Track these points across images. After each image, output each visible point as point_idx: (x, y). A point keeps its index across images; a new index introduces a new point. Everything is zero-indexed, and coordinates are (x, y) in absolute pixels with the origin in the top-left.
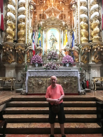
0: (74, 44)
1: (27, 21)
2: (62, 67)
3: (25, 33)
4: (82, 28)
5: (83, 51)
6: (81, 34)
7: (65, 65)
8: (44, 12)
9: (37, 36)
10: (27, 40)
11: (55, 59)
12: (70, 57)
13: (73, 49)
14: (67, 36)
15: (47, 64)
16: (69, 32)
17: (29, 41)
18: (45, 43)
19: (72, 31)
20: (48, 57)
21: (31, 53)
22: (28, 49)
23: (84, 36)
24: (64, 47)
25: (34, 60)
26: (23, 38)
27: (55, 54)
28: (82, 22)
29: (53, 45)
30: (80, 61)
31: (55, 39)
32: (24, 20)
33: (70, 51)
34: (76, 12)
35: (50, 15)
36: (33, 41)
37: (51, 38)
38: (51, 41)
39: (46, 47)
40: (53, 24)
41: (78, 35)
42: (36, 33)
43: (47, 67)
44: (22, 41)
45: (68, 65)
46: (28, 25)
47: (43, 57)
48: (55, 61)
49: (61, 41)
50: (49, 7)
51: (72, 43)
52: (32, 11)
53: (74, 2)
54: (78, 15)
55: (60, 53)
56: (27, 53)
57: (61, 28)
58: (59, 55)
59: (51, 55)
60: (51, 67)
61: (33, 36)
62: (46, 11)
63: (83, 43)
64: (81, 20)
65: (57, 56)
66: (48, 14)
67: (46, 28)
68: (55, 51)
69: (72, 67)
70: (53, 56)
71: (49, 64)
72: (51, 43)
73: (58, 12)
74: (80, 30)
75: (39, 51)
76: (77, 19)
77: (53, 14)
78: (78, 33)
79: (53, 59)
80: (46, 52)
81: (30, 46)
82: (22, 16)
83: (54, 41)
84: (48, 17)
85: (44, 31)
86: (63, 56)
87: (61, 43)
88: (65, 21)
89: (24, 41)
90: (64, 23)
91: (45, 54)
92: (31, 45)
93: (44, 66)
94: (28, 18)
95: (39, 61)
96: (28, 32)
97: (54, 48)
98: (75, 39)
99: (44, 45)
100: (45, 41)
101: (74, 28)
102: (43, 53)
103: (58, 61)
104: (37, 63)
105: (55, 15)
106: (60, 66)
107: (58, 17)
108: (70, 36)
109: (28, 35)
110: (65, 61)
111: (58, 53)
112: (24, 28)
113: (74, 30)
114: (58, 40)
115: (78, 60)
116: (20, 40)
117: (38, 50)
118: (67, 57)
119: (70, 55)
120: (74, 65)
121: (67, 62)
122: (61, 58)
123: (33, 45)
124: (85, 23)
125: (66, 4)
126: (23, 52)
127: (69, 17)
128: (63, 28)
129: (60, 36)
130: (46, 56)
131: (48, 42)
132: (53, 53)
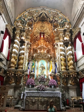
0: (57, 71)
1: (25, 54)
2: (49, 88)
3: (23, 62)
4: (61, 60)
5: (63, 76)
6: (61, 64)
7: (51, 87)
8: (36, 48)
9: (31, 64)
10: (24, 67)
11: (44, 82)
12: (55, 80)
13: (56, 75)
14: (52, 65)
15: (38, 86)
16: (53, 62)
17: (26, 68)
18: (37, 69)
19: (55, 61)
20: (39, 80)
21: (26, 77)
22: (25, 74)
23: (63, 66)
24: (50, 73)
25: (29, 83)
26: (22, 66)
27: (44, 78)
28: (62, 57)
30: (61, 83)
32: (23, 54)
33: (54, 76)
34: (58, 50)
35: (40, 50)
36: (29, 68)
38: (41, 68)
39: (38, 72)
40: (43, 57)
41: (59, 65)
42: (31, 62)
43: (38, 88)
44: (21, 68)
45: (53, 87)
46: (26, 57)
47: (35, 80)
48: (44, 83)
49: (48, 69)
50: (40, 45)
51: (55, 70)
52: (29, 48)
53: (56, 44)
54: (59, 52)
55: (47, 77)
56: (24, 77)
57: (48, 60)
58: (46, 79)
59: (41, 79)
60: (41, 88)
61: (29, 65)
62: (38, 48)
63: (63, 70)
64: (61, 55)
65: (45, 80)
66: (39, 49)
67: (38, 60)
68: (44, 76)
69: (56, 88)
70: (42, 79)
71: (39, 86)
72: (41, 70)
73: (46, 49)
74: (61, 61)
76: (58, 54)
77: (43, 50)
78: (59, 63)
79: (42, 82)
80: (37, 77)
81: (26, 72)
82: (22, 51)
83: (43, 68)
84: (39, 52)
85: (36, 61)
86: (49, 80)
87: (48, 70)
88: (50, 55)
89: (22, 68)
90: (49, 56)
91: (36, 78)
92: (27, 71)
93: (36, 87)
94: (26, 52)
95: (32, 84)
96: (25, 61)
97: (43, 73)
98: (57, 67)
99: (36, 71)
100: (37, 68)
101: (57, 60)
102: (35, 77)
103: (46, 83)
104: (31, 85)
105: (44, 51)
106: (47, 87)
107: (45, 52)
108: (54, 65)
109: (25, 63)
111: (46, 77)
112: (23, 59)
113: (56, 61)
114: (46, 68)
115: (60, 83)
116: (20, 67)
117: (32, 75)
118: (52, 81)
119: (54, 79)
120: (57, 86)
121: (52, 85)
122: (48, 81)
123: (28, 71)
124: (64, 57)
125: (51, 43)
126: (21, 76)
127: (53, 52)
128: (49, 60)
129: (47, 65)
130: (37, 79)
131: (39, 69)
132: (42, 77)
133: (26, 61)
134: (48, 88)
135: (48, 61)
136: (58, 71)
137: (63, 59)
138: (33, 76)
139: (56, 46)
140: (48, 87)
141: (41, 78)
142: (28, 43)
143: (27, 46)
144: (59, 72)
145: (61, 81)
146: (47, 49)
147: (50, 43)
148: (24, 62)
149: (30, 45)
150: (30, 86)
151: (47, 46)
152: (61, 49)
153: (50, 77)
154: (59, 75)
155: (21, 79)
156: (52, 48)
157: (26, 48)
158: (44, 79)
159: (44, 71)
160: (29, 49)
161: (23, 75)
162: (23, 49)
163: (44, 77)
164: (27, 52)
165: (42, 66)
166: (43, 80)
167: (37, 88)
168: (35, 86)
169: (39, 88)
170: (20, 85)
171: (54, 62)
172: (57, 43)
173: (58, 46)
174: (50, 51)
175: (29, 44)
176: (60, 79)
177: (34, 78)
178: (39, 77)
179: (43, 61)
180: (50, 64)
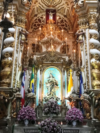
0: (83, 90)
1: (15, 55)
2: (66, 126)
3: (11, 72)
4: (93, 68)
6: (92, 75)
7: (70, 123)
8: (38, 42)
9: (27, 76)
10: (13, 81)
11: (55, 113)
12: (78, 110)
13: (82, 98)
14: (73, 78)
15: (43, 122)
16: (75, 72)
17: (16, 83)
18: (40, 87)
19: (79, 70)
20: (44, 110)
21: (18, 103)
22: (14, 97)
23: (96, 79)
24: (68, 94)
26: (8, 79)
27: (55, 106)
28: (93, 60)
29: (52, 90)
30: (92, 116)
31: (55, 82)
32: (11, 54)
33: (78, 101)
34: (84, 45)
35: (47, 47)
36: (22, 84)
37: (49, 81)
38: (49, 85)
39: (42, 93)
40: (52, 61)
41: (88, 77)
42: (27, 71)
43: (42, 126)
44: (7, 83)
45: (74, 124)
46: (16, 61)
47: (36, 109)
48: (55, 115)
49: (64, 86)
50: (46, 35)
51: (80, 88)
52: (23, 41)
53: (81, 33)
54: (88, 49)
55: (63, 103)
56: (13, 104)
57: (64, 66)
58: (61, 106)
59: (49, 107)
60: (49, 127)
61: (23, 77)
62: (41, 41)
63: (96, 89)
64: (92, 56)
65: (58, 109)
66: (45, 45)
67: (42, 66)
68: (55, 100)
69: (81, 127)
70: (52, 108)
71: (45, 121)
72: (49, 88)
73: (59, 44)
74: (91, 70)
75: (32, 100)
76: (86, 55)
77: (52, 47)
78: (88, 73)
79: (51, 113)
80: (41, 102)
81: (18, 93)
82: (8, 49)
83: (54, 84)
84: (44, 50)
85: (39, 70)
86: (66, 108)
87: (64, 88)
88: (69, 56)
89: (9, 84)
90: (67, 59)
91: (39, 105)
92: (19, 90)
93: (38, 124)
94: (17, 51)
95: (31, 117)
96: (15, 70)
97: (53, 95)
98: (84, 82)
99: (38, 90)
100: (40, 85)
101: (82, 67)
102: (37, 103)
103: (60, 115)
105: (55, 47)
106: (63, 124)
107: (58, 50)
108: (76, 78)
109: (15, 74)
110: (70, 117)
111: (59, 103)
112: (10, 65)
113: (81, 69)
114: (59, 83)
115: (90, 115)
116: (4, 83)
117: (29, 98)
121: (73, 119)
122: (64, 111)
123: (22, 90)
126: (6, 100)
127: (75, 51)
128: (66, 66)
129: (62, 78)
130: (41, 108)
131: (45, 86)
132: (52, 103)
133: (18, 69)
134: (64, 126)
135: (64, 68)
136: (85, 90)
137: (96, 64)
138: (33, 100)
139: (80, 37)
140: (65, 124)
141: (50, 104)
142: (22, 30)
143: (18, 38)
144: (87, 93)
145: (92, 111)
146: (63, 44)
147: (68, 32)
148: (13, 72)
149: (26, 36)
150: (27, 123)
151: (61, 39)
152: (92, 44)
153: (68, 103)
154: (89, 99)
155: (7, 107)
156: (73, 42)
157: (16, 41)
158: (57, 107)
159: (56, 90)
160: (22, 43)
161: (11, 98)
162: (11, 44)
163: (56, 102)
164: (19, 50)
165: (51, 79)
166: (54, 110)
167: (40, 127)
168: (37, 121)
169: (45, 125)
170: (5, 120)
171: (77, 73)
172: (82, 31)
173: (85, 37)
174: (68, 49)
175: (24, 34)
176: (90, 106)
177: (35, 106)
178: (44, 102)
179: (53, 69)
180: (68, 75)
